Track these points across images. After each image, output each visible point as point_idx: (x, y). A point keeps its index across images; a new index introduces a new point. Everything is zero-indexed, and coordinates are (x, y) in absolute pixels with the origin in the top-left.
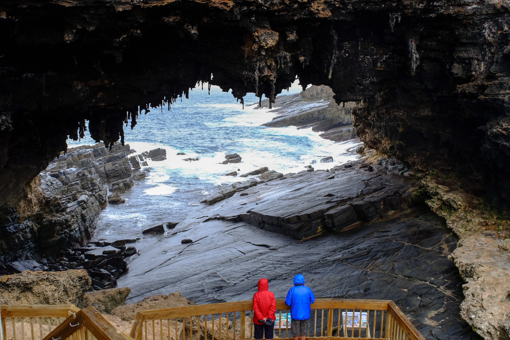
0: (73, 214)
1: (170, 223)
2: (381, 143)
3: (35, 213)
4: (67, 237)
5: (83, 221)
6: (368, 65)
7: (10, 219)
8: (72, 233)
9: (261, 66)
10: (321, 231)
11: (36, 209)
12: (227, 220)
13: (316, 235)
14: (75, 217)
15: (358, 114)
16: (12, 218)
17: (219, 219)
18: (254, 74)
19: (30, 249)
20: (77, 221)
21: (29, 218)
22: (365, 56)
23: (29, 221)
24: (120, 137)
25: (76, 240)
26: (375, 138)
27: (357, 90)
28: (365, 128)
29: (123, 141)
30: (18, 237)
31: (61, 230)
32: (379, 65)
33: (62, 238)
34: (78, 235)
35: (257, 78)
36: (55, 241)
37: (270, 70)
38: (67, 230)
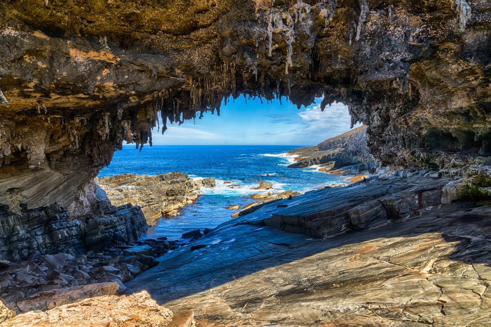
0: (122, 217)
1: (206, 229)
2: (397, 156)
3: (85, 214)
4: (111, 236)
5: (132, 224)
6: (399, 38)
7: (58, 216)
8: (117, 233)
9: (275, 18)
10: (345, 230)
11: (87, 210)
12: (253, 225)
13: (339, 234)
14: (124, 220)
15: (372, 132)
16: (60, 217)
17: (246, 224)
18: (267, 30)
19: (74, 245)
20: (125, 224)
21: (78, 218)
22: (395, 28)
23: (78, 220)
24: (149, 138)
25: (123, 240)
26: (391, 152)
27: (386, 67)
28: (379, 146)
29: (151, 142)
30: (62, 234)
31: (106, 229)
32: (411, 39)
33: (106, 236)
34: (123, 235)
35: (270, 35)
36: (98, 238)
37: (286, 25)
38: (111, 230)
